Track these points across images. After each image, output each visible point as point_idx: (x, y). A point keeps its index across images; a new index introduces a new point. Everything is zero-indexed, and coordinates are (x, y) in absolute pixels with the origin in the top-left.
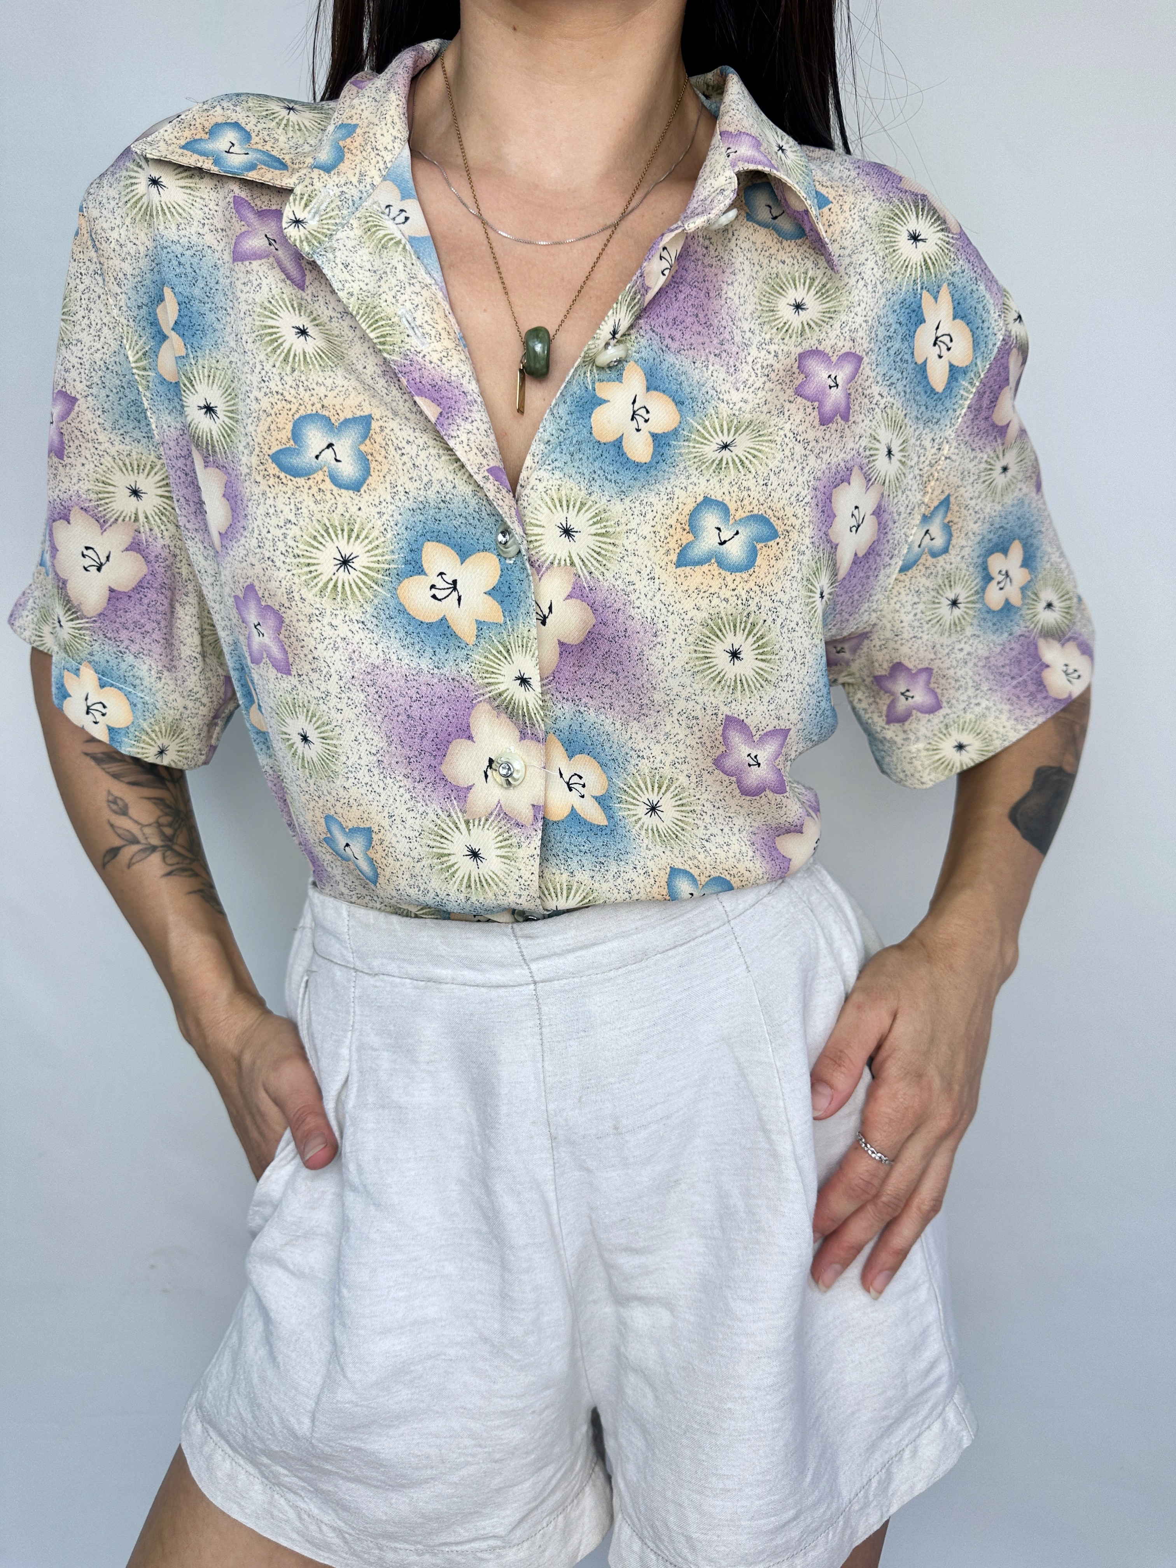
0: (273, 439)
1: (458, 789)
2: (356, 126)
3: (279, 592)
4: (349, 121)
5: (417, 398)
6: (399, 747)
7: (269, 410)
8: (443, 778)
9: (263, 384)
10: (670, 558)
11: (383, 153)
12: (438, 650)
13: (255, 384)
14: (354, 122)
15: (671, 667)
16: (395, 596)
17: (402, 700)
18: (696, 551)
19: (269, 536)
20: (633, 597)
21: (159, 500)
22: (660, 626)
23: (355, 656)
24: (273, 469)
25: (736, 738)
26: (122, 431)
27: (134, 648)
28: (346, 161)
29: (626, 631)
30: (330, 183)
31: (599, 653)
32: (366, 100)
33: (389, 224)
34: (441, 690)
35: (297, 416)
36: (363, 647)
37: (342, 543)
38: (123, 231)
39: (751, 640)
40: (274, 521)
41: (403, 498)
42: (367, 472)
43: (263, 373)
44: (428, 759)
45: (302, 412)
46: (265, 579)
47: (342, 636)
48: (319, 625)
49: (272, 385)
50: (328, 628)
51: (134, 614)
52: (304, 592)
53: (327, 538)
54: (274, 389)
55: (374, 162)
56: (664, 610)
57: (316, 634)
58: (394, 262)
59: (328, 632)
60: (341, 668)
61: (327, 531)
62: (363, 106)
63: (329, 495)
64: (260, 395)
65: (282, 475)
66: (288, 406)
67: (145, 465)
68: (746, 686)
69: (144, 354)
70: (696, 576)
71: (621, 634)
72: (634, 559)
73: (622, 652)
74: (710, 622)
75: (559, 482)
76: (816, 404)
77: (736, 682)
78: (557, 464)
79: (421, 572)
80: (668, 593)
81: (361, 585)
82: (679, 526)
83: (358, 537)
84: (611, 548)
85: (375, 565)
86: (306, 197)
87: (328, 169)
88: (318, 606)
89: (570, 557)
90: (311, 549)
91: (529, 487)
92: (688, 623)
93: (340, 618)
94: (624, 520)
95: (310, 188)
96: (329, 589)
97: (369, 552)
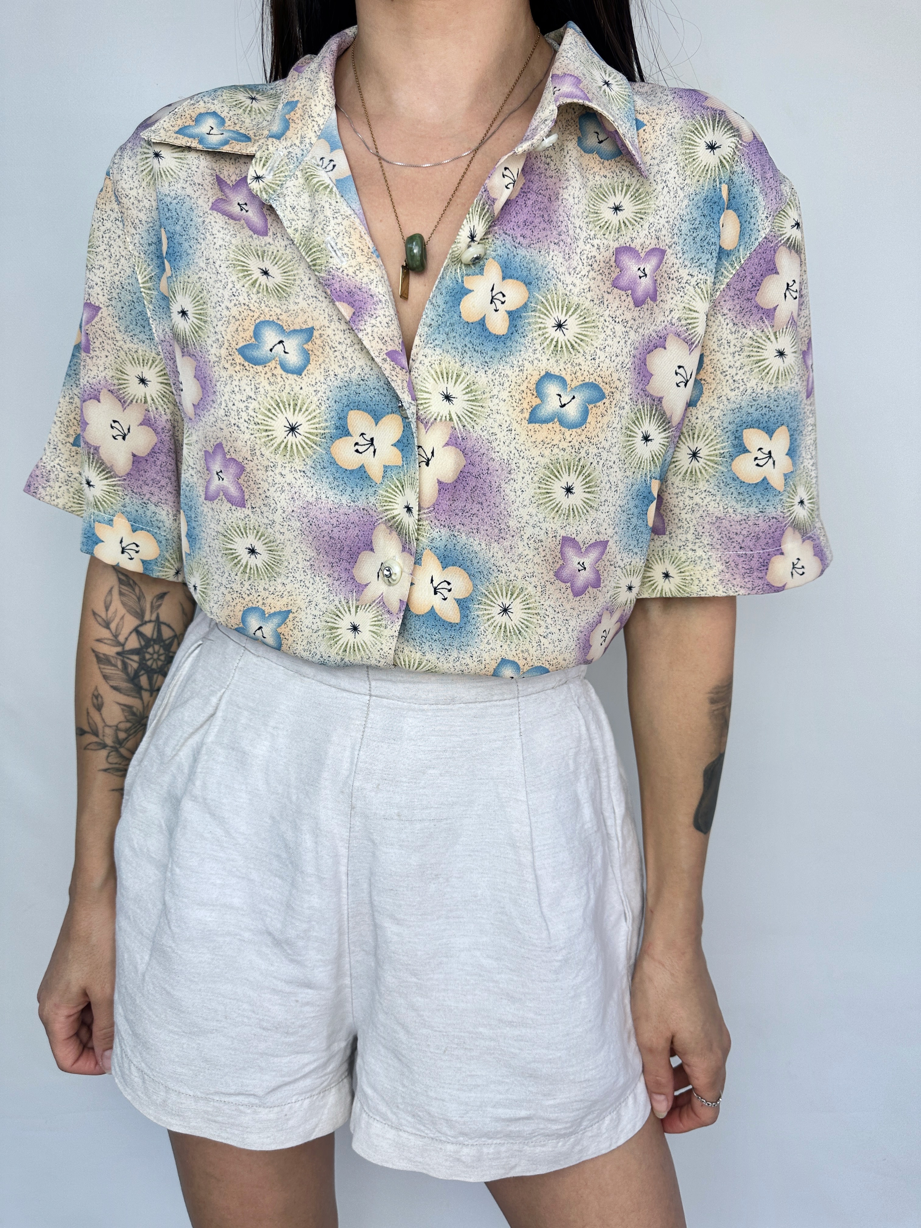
0: (240, 338)
1: (360, 585)
2: (297, 102)
3: (244, 449)
4: (293, 99)
5: (337, 303)
6: (325, 556)
7: (237, 316)
8: (353, 578)
9: (233, 298)
10: (522, 415)
11: (317, 119)
12: (355, 489)
13: (226, 297)
14: (296, 99)
15: (521, 499)
16: (328, 452)
17: (326, 527)
18: (543, 410)
19: (234, 408)
20: (494, 444)
21: (160, 386)
22: (514, 466)
23: (296, 496)
24: (239, 359)
25: (570, 552)
26: (131, 334)
27: (154, 499)
28: (291, 129)
29: (488, 469)
30: (281, 147)
31: (468, 488)
32: (304, 81)
33: (322, 172)
34: (354, 517)
35: (257, 321)
36: (302, 489)
37: (289, 415)
38: (141, 191)
39: (581, 478)
40: (238, 397)
41: (333, 379)
42: (307, 361)
43: (234, 290)
44: (344, 565)
45: (262, 319)
46: (231, 439)
47: (288, 482)
48: (272, 475)
49: (241, 299)
50: (279, 476)
51: (152, 474)
52: (263, 450)
53: (278, 411)
54: (242, 302)
55: (310, 126)
56: (517, 455)
58: (323, 203)
59: (278, 479)
60: (285, 505)
61: (278, 405)
62: (302, 86)
63: (279, 379)
64: (230, 305)
65: (246, 363)
66: (252, 314)
67: (148, 360)
68: (576, 513)
69: (151, 278)
70: (543, 432)
71: (484, 472)
72: (499, 417)
73: (485, 486)
74: (551, 466)
75: (440, 357)
76: (629, 292)
77: (569, 510)
78: (437, 342)
79: (348, 434)
80: (521, 442)
81: (304, 445)
82: (529, 392)
83: (300, 410)
84: (480, 409)
85: (315, 431)
86: (263, 159)
87: (278, 137)
88: (273, 460)
89: (450, 414)
90: (266, 419)
91: (418, 362)
92: (534, 466)
93: (288, 469)
94: (487, 390)
95: (267, 152)
96: (281, 449)
97: (309, 421)
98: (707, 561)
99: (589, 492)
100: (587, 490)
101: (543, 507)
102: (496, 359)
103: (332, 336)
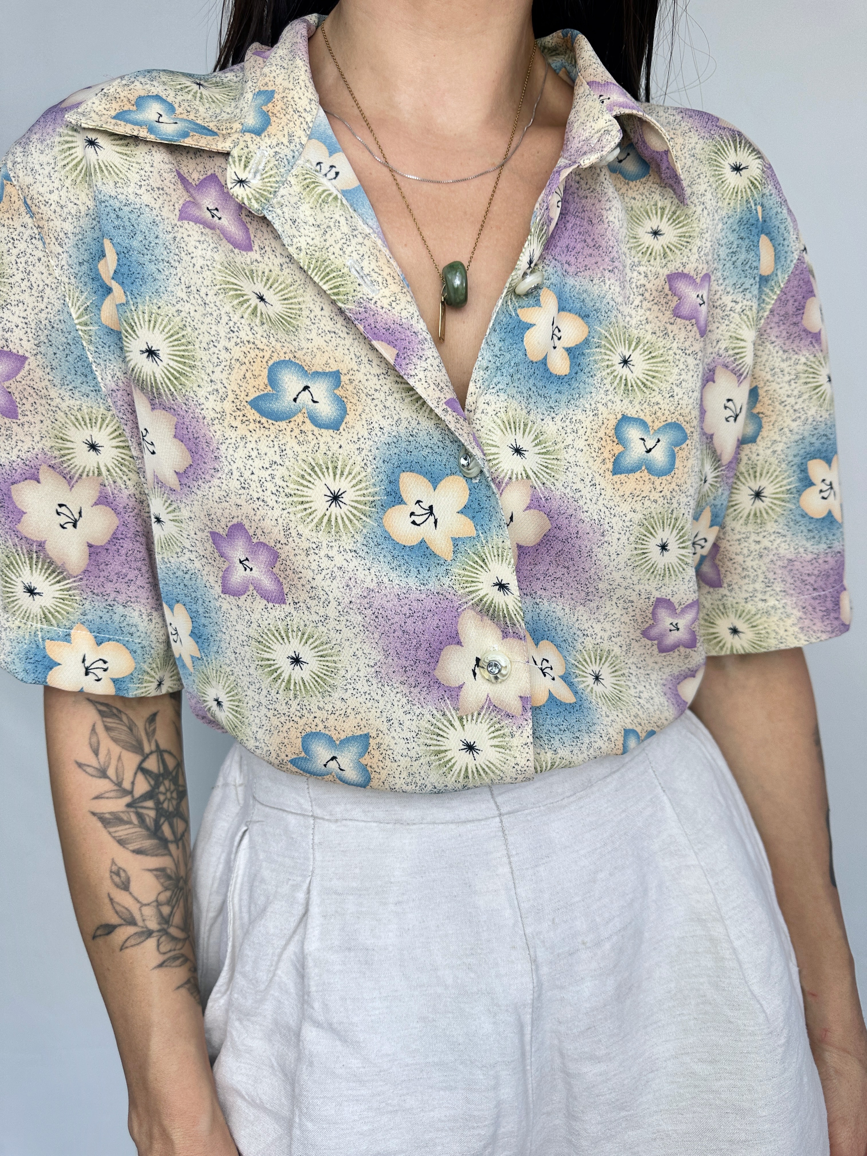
0: (250, 387)
1: (449, 689)
2: (273, 92)
3: (276, 530)
4: (266, 88)
5: (375, 343)
6: (396, 659)
7: (241, 358)
8: (437, 682)
9: (232, 334)
10: (607, 466)
11: (304, 114)
12: (420, 569)
13: (225, 334)
14: (270, 88)
16: (381, 525)
17: (397, 618)
18: (627, 458)
19: (254, 477)
20: (581, 503)
21: (116, 452)
23: (352, 583)
24: (252, 414)
25: (663, 613)
27: (122, 598)
28: (273, 124)
29: (577, 533)
30: (263, 144)
31: (553, 552)
33: (324, 180)
34: (429, 603)
37: (329, 479)
38: (63, 193)
40: (258, 463)
41: (379, 434)
42: (344, 412)
43: (231, 324)
44: (423, 667)
46: (256, 518)
47: (339, 565)
48: (316, 557)
49: (242, 335)
50: (328, 559)
51: (115, 566)
52: (301, 528)
53: (315, 477)
54: (245, 338)
55: (298, 123)
56: (607, 513)
57: (314, 566)
58: (336, 217)
59: (325, 563)
60: (339, 595)
61: (313, 469)
63: (311, 437)
64: (230, 345)
65: (264, 420)
66: (262, 354)
68: (672, 572)
69: (86, 310)
70: (630, 483)
71: (573, 536)
72: (577, 469)
73: (574, 551)
74: (645, 522)
75: (505, 404)
76: (694, 321)
77: (665, 570)
78: (500, 386)
79: (401, 501)
80: (608, 497)
81: (352, 517)
82: (608, 439)
83: (342, 474)
84: (555, 462)
85: (362, 499)
86: (243, 159)
87: (258, 132)
88: (315, 540)
89: (525, 471)
90: (301, 488)
91: (479, 411)
92: (628, 524)
93: (336, 549)
94: (559, 439)
95: (246, 150)
96: (324, 524)
97: (354, 486)
98: (782, 610)
99: (683, 548)
100: (681, 545)
101: (639, 569)
102: (563, 403)
103: (364, 381)
